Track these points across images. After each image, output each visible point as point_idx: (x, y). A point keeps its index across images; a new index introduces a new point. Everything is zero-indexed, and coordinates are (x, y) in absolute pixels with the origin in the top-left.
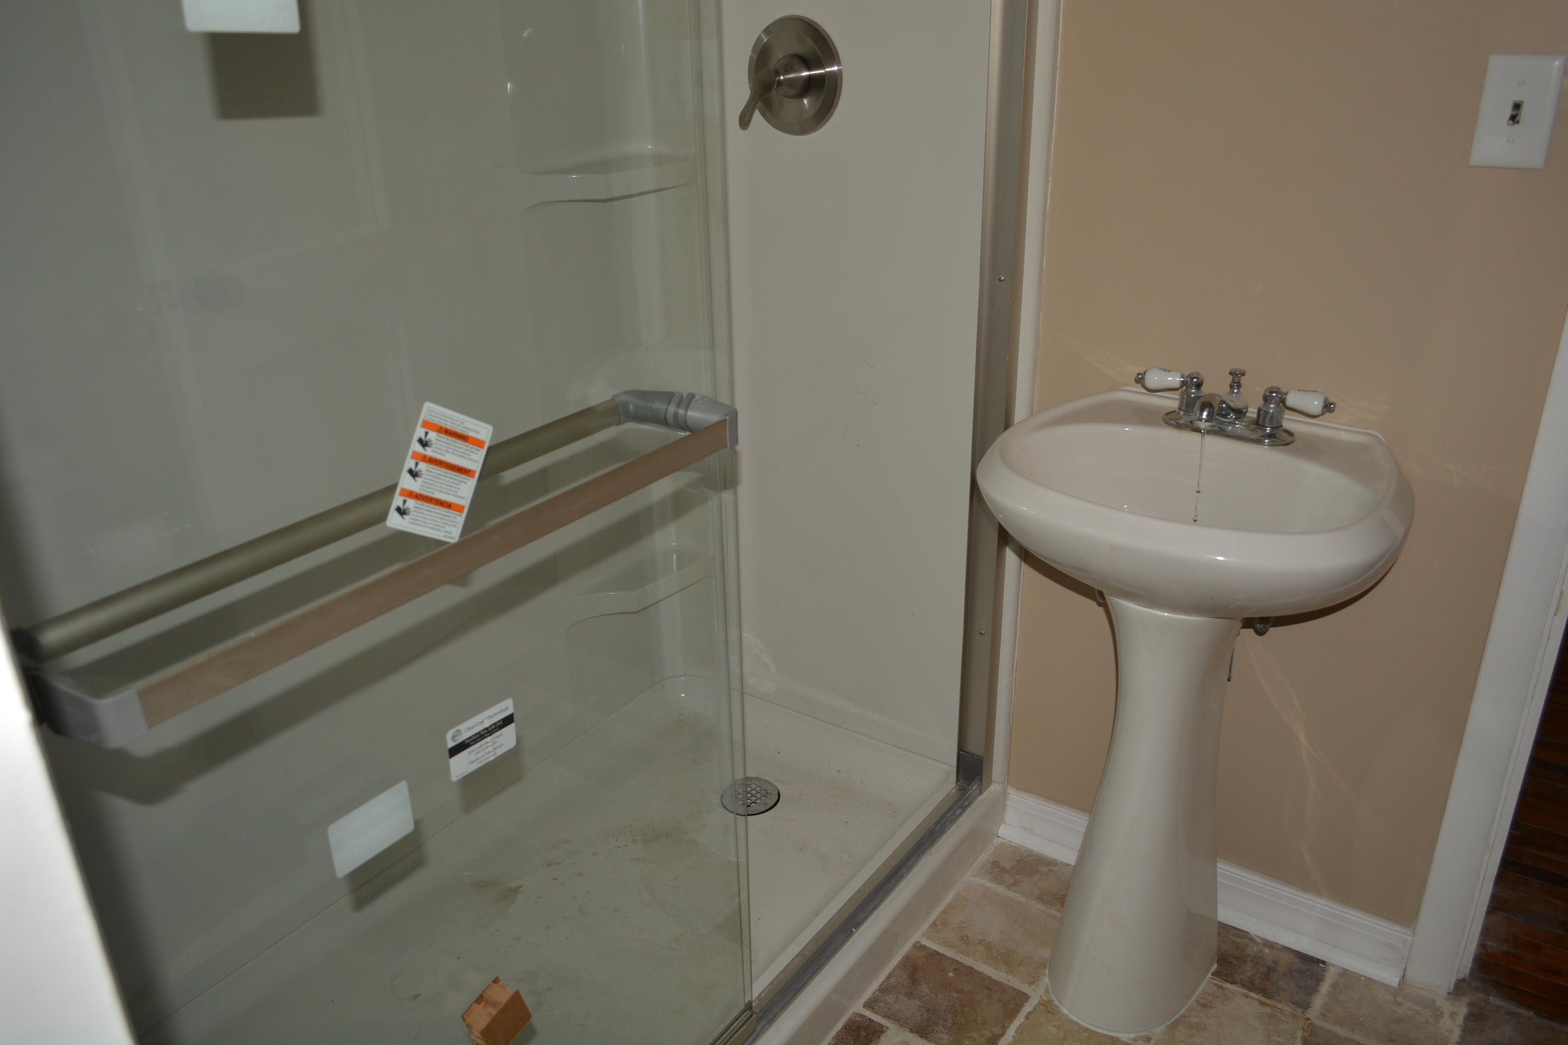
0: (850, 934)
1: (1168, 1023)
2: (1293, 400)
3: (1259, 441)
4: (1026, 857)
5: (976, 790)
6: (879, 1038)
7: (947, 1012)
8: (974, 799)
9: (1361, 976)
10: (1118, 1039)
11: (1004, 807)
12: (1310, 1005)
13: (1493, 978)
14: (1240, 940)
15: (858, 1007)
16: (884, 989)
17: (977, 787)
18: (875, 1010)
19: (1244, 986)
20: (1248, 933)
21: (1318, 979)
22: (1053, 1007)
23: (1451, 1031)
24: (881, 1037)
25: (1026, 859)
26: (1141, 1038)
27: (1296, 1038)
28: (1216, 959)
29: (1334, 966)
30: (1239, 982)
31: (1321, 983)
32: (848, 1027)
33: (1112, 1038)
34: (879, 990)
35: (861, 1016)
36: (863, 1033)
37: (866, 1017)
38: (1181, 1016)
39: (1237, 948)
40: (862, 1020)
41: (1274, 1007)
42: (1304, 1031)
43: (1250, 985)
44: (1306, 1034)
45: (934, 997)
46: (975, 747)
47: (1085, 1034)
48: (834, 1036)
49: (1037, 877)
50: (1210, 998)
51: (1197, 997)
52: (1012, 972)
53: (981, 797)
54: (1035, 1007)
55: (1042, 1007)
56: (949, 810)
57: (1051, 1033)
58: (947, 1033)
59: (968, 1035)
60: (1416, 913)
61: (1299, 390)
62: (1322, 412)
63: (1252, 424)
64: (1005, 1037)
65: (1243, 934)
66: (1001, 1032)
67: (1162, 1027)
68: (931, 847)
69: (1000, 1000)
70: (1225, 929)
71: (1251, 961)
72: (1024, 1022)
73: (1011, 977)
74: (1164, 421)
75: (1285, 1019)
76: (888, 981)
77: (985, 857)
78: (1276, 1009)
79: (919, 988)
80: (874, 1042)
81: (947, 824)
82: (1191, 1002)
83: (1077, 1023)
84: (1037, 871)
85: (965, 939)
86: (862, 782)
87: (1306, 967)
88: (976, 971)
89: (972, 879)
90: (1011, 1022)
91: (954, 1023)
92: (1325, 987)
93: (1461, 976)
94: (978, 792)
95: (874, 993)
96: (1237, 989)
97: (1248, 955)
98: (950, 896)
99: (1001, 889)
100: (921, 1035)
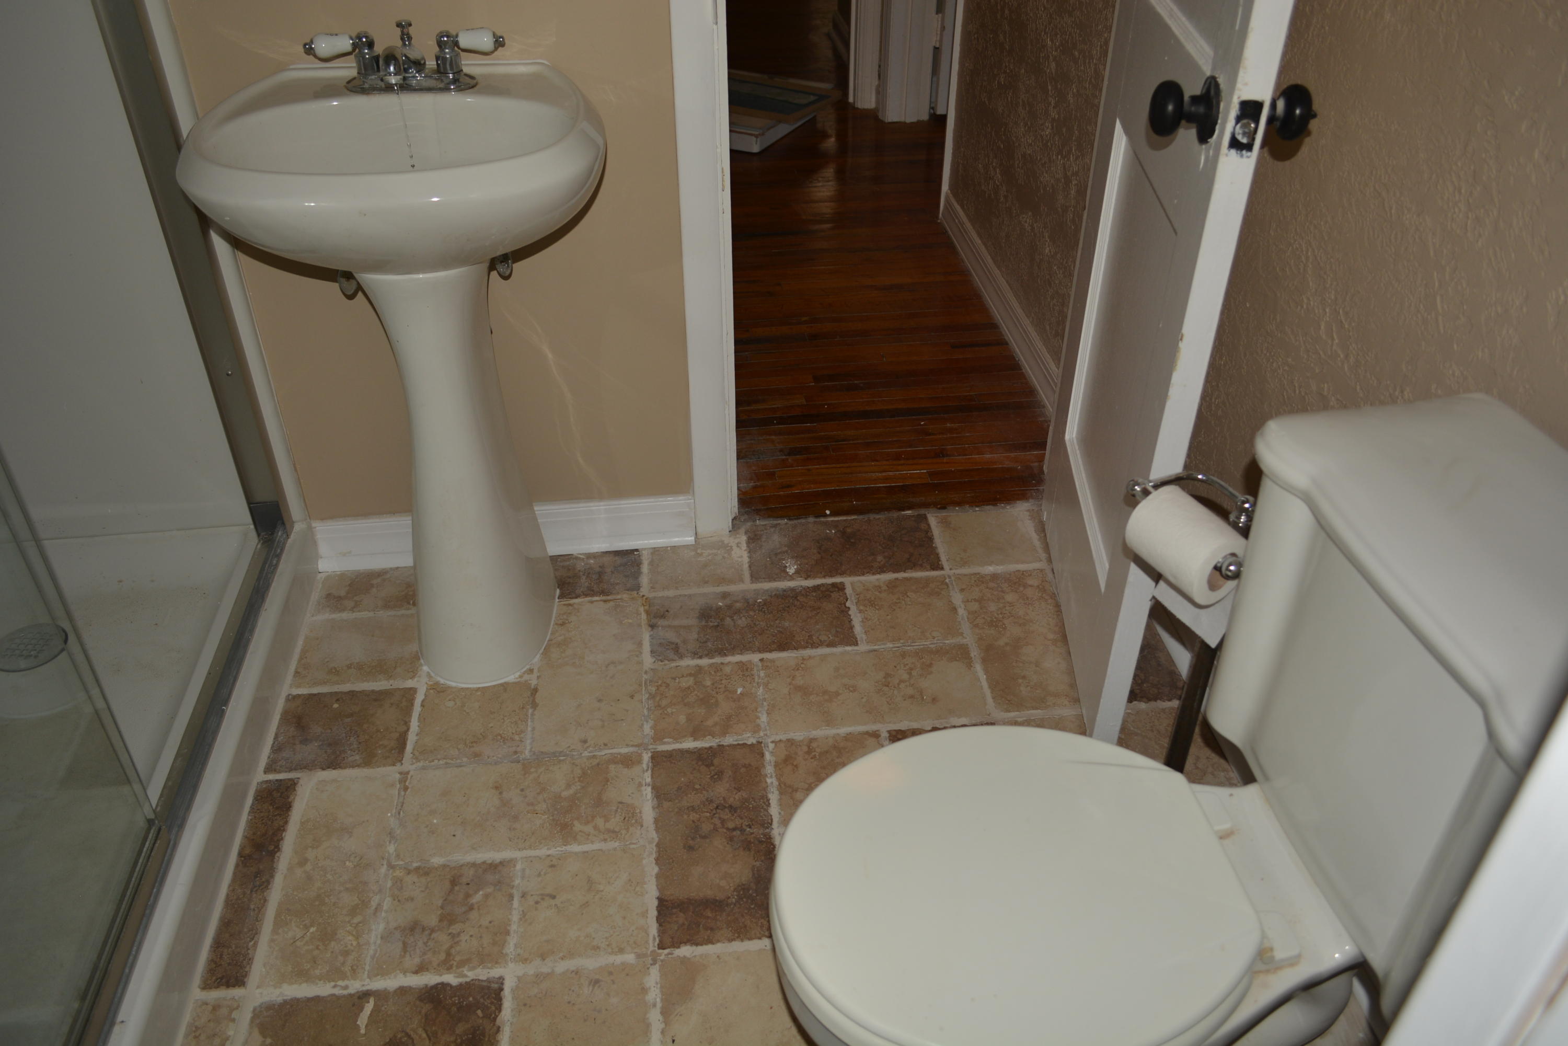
0: (222, 714)
1: (541, 652)
2: (465, 40)
3: (446, 89)
4: (355, 579)
5: (282, 535)
6: (295, 790)
7: (348, 738)
8: (285, 544)
9: (667, 547)
10: (507, 683)
11: (315, 543)
12: (641, 586)
13: (753, 508)
14: (568, 563)
15: (260, 776)
16: (277, 749)
17: (282, 532)
18: (277, 770)
19: (586, 595)
20: (572, 555)
21: (638, 564)
22: (442, 686)
23: (741, 557)
24: (296, 789)
25: (356, 580)
26: (524, 673)
27: (641, 614)
28: (557, 585)
29: (645, 549)
30: (582, 594)
31: (641, 566)
32: (259, 798)
33: (502, 685)
34: (273, 752)
35: (267, 781)
36: (275, 794)
37: (273, 780)
38: (549, 641)
39: (569, 570)
40: (270, 785)
41: (615, 599)
42: (644, 606)
43: (590, 592)
44: (647, 607)
45: (329, 731)
46: (263, 495)
47: (479, 693)
48: (249, 812)
49: (374, 590)
50: (565, 617)
51: (554, 621)
52: (391, 676)
53: (290, 541)
54: (425, 694)
55: (432, 691)
56: (264, 563)
57: (449, 707)
58: (358, 753)
59: (377, 745)
60: (691, 479)
61: (467, 30)
62: (495, 47)
63: (435, 74)
64: (411, 730)
65: (568, 557)
66: (405, 728)
67: (538, 656)
68: (263, 604)
69: (392, 704)
70: (554, 559)
71: (584, 575)
72: (422, 710)
73: (393, 681)
74: (348, 90)
75: (627, 604)
76: (277, 741)
77: (316, 595)
78: (618, 601)
79: (311, 731)
80: (291, 796)
81: (269, 576)
82: (551, 626)
83: (467, 689)
84: (372, 586)
85: (334, 671)
86: (152, 581)
87: (625, 560)
88: (357, 692)
89: (314, 618)
90: (410, 716)
91: (360, 743)
92: (645, 568)
93: (734, 516)
94: (285, 536)
95: (269, 758)
96: (583, 600)
97: (579, 571)
98: (300, 643)
99: (345, 615)
100: (333, 767)
